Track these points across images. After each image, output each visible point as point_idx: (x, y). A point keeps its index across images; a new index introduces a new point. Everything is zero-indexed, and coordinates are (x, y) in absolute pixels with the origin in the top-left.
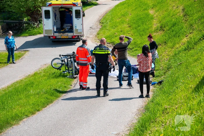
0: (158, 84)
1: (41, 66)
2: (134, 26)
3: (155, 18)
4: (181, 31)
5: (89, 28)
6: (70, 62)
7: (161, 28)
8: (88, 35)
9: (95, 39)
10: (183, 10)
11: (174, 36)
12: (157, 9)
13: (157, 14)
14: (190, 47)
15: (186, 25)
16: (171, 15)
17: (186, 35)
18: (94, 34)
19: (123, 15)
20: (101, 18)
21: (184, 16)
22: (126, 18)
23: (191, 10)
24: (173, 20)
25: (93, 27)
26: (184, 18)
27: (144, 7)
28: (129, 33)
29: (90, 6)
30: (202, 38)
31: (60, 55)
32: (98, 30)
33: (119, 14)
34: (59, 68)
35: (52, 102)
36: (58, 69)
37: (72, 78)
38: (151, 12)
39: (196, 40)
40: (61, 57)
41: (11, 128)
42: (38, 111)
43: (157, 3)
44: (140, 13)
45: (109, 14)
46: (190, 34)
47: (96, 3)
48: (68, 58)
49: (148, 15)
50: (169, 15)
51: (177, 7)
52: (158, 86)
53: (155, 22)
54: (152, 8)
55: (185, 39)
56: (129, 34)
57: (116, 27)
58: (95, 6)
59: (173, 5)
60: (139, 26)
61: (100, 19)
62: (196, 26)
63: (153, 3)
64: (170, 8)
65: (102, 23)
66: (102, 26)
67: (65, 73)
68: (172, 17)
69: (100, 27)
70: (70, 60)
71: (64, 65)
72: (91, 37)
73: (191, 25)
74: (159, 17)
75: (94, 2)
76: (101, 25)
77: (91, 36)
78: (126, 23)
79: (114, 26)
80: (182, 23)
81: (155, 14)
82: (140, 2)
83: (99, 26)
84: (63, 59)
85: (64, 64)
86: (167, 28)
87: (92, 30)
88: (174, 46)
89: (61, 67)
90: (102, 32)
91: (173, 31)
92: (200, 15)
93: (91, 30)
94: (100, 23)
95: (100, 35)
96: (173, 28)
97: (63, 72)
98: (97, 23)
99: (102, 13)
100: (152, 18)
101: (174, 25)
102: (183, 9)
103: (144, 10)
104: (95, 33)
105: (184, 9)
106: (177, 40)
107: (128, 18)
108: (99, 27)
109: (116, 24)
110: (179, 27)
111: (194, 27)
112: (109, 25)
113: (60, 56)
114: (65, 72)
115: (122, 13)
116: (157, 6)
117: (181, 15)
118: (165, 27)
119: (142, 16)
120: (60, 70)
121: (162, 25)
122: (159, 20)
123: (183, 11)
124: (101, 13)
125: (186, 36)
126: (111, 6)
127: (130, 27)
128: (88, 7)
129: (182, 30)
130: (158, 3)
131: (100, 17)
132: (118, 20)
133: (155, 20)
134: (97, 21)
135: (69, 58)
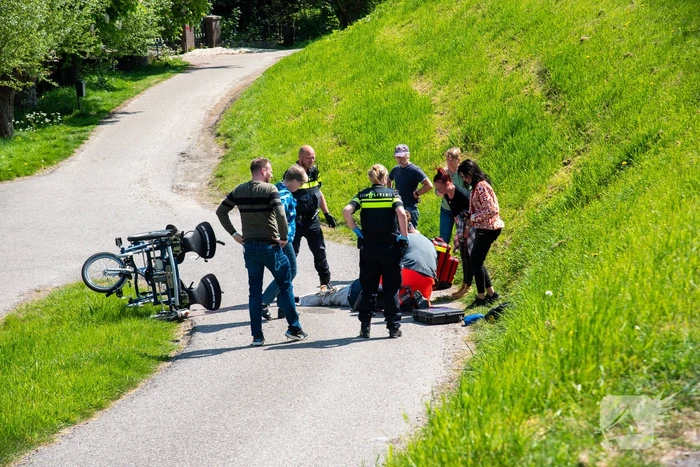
0: (486, 318)
1: (22, 298)
2: (362, 139)
3: (438, 109)
4: (543, 146)
5: (176, 158)
6: (159, 262)
7: (465, 142)
8: (180, 182)
9: (210, 195)
10: (543, 74)
11: (523, 165)
12: (441, 73)
13: (441, 92)
14: (584, 193)
15: (559, 126)
16: (499, 96)
17: (565, 161)
18: (202, 177)
19: (311, 104)
20: (217, 117)
21: (548, 94)
22: (324, 113)
23: (570, 74)
24: (510, 111)
25: (192, 153)
26: (549, 103)
27: (389, 72)
28: (344, 164)
29: (161, 76)
30: (624, 163)
31: (120, 239)
32: (216, 161)
33: (291, 101)
34: (114, 288)
35: (132, 385)
36: (109, 292)
37: (169, 320)
38: (419, 87)
39: (604, 170)
40: (123, 249)
41: (33, 452)
42: (99, 407)
43: (436, 54)
44: (377, 93)
45: (247, 102)
46: (579, 154)
47: (179, 64)
48: (151, 250)
49: (408, 98)
50: (490, 95)
51: (519, 66)
52: (487, 325)
53: (437, 121)
54: (421, 73)
55: (563, 173)
56: (342, 169)
57: (286, 146)
58: (180, 75)
59: (500, 60)
60: (380, 139)
61: (212, 122)
62: (594, 127)
63: (421, 55)
64: (493, 70)
65: (227, 136)
66: (226, 147)
67: (137, 307)
68: (503, 99)
69: (221, 151)
70: (158, 253)
71: (131, 278)
72: (194, 190)
73: (578, 126)
74: (452, 103)
75: (171, 58)
76: (223, 142)
77: (193, 185)
78: (327, 130)
79: (281, 143)
80: (543, 118)
81: (434, 94)
82: (368, 54)
83: (214, 149)
84: (130, 253)
85: (133, 275)
86: (491, 140)
87: (188, 164)
88: (523, 199)
89: (120, 283)
90: (234, 168)
91: (513, 149)
92: (608, 88)
93: (186, 165)
94: (218, 135)
95: (228, 180)
96: (510, 140)
97: (131, 301)
98: (202, 138)
99: (218, 100)
100: (428, 109)
101: (515, 128)
102: (539, 73)
103: (390, 80)
104: (206, 175)
105: (546, 71)
106: (532, 177)
107: (331, 113)
108: (216, 148)
109: (286, 137)
110: (534, 135)
111: (589, 132)
112: (259, 141)
113: (119, 241)
114: (137, 301)
115: (304, 96)
116: (437, 65)
117: (538, 93)
118: (479, 137)
119: (385, 104)
120: (120, 294)
121: (469, 129)
122: (455, 113)
123: (544, 77)
124: (213, 101)
125: (565, 164)
126: (245, 72)
127: (345, 143)
128: (152, 79)
129: (548, 143)
130: (443, 53)
131: (211, 115)
132: (291, 123)
133: (438, 117)
134: (203, 131)
135: (156, 249)
